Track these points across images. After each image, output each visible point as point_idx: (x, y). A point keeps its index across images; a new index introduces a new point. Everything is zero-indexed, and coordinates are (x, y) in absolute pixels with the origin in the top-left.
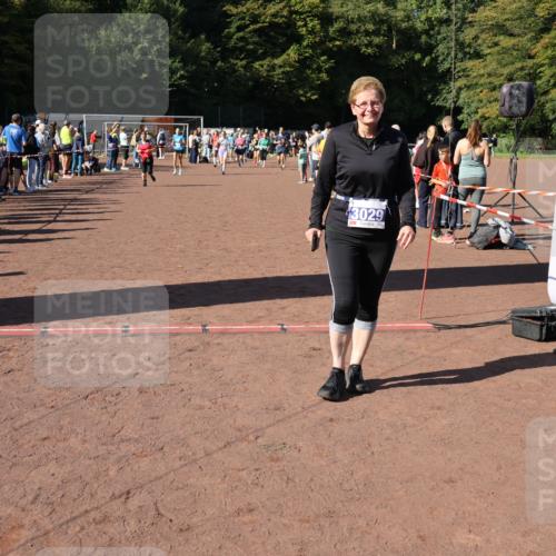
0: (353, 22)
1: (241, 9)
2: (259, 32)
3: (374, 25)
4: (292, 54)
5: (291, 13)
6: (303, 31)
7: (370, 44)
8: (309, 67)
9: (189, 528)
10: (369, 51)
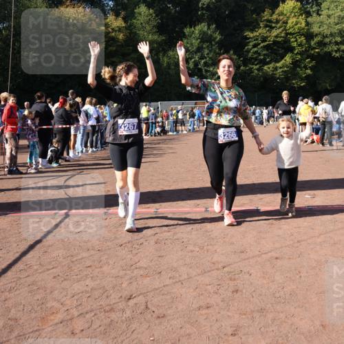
0: (327, 37)
1: (255, 34)
2: (266, 47)
3: (341, 37)
4: (288, 59)
5: (287, 34)
6: (295, 44)
7: (338, 51)
8: (299, 67)
9: (164, 316)
10: (337, 55)
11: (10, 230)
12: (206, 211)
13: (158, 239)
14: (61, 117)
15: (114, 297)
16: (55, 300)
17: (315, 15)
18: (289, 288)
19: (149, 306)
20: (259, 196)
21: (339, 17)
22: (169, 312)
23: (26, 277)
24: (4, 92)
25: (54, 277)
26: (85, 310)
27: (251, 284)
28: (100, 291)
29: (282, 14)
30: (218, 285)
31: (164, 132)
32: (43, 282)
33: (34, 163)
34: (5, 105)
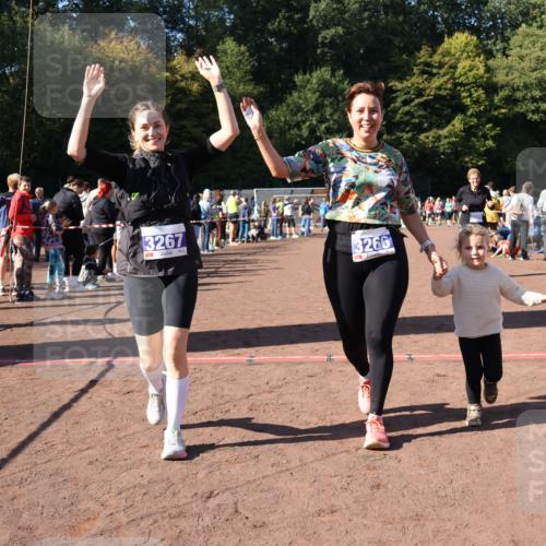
0: (518, 89)
1: (406, 84)
2: (424, 105)
3: (541, 91)
4: (457, 123)
5: (456, 85)
6: (468, 101)
7: (536, 111)
8: (475, 135)
9: (263, 525)
10: (536, 117)
11: (20, 389)
12: (329, 360)
13: (253, 404)
14: (102, 212)
15: (185, 495)
16: (91, 498)
17: (499, 55)
18: (461, 482)
19: (240, 509)
20: (413, 337)
21: (538, 59)
22: (271, 519)
23: (46, 463)
24: (13, 173)
25: (91, 463)
26: (138, 515)
27: (401, 475)
28: (164, 484)
29: (447, 53)
30: (349, 476)
31: (262, 235)
32: (73, 471)
33: (58, 283)
34: (13, 194)
